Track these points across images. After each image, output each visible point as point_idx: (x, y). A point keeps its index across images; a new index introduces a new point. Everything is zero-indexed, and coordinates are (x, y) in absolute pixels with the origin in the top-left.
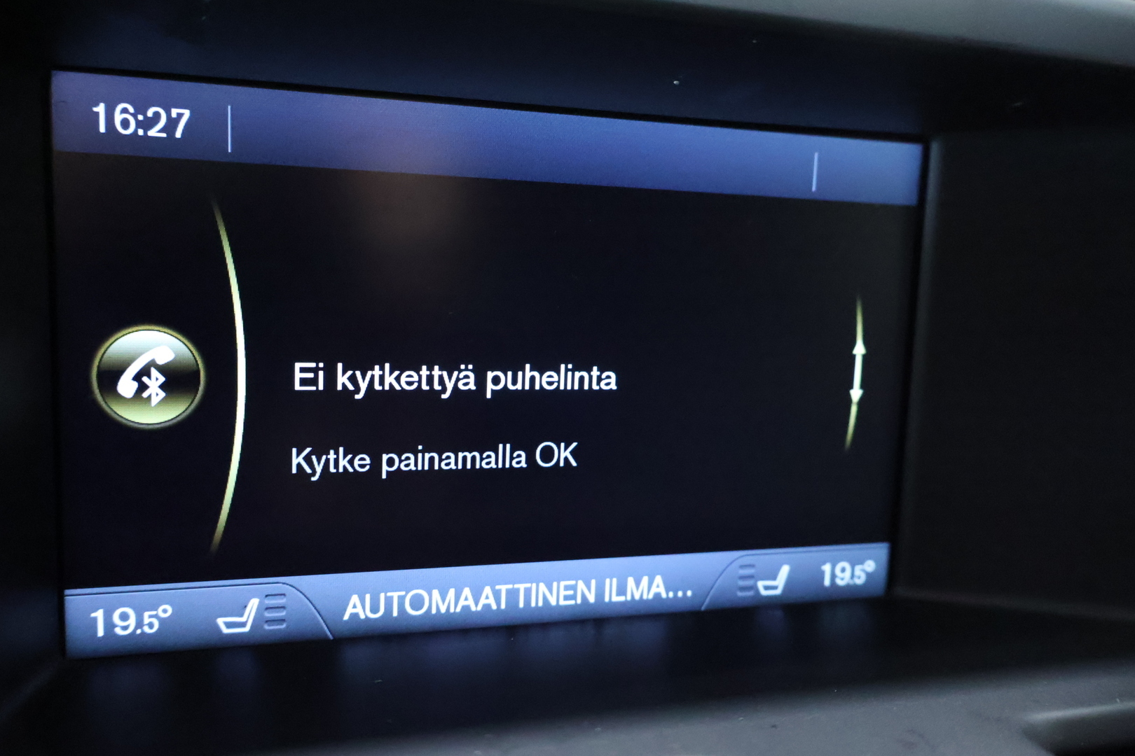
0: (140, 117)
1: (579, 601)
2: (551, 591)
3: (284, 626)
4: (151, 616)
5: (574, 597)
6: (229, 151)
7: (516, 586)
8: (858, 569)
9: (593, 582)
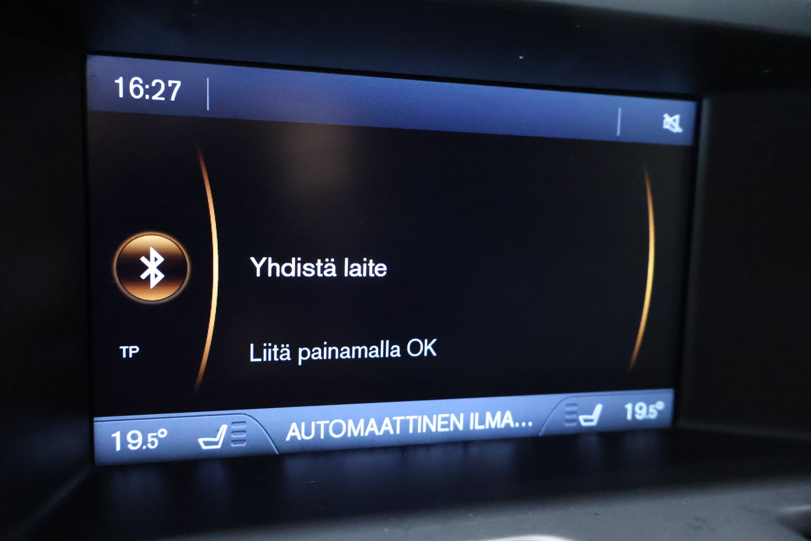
0: (147, 87)
1: (452, 429)
2: (432, 421)
3: (244, 445)
4: (153, 437)
5: (448, 426)
6: (208, 110)
7: (407, 417)
8: (652, 407)
9: (462, 415)
